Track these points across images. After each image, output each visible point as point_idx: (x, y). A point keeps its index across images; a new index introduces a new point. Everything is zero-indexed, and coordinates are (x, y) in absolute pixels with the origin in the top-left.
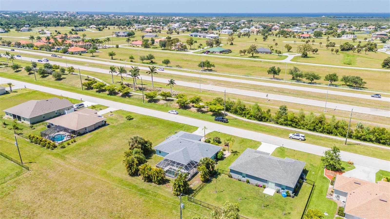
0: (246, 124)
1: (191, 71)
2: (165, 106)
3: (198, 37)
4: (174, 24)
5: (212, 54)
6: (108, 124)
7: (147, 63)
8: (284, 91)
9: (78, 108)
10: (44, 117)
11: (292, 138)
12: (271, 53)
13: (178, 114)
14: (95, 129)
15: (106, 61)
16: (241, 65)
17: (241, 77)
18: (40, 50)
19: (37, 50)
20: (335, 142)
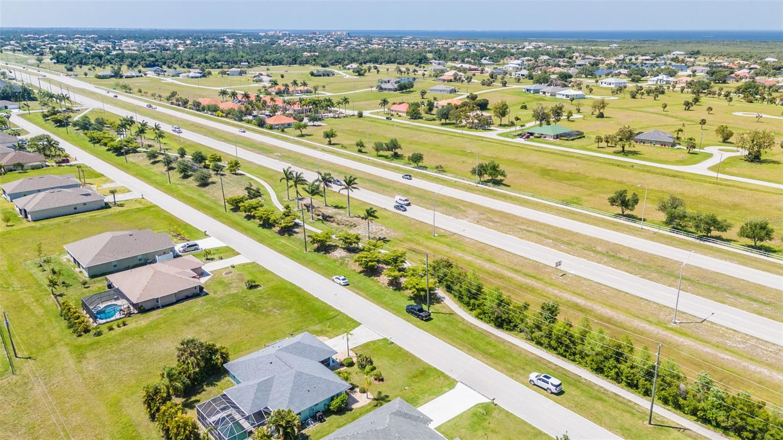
0: (465, 331)
1: (456, 182)
2: (337, 264)
3: (541, 93)
4: (516, 59)
5: (537, 139)
6: (207, 294)
7: (386, 157)
8: (619, 255)
9: (185, 251)
10: (115, 266)
11: (534, 385)
12: (673, 145)
13: (348, 285)
14: (178, 302)
15: (315, 148)
16: (578, 173)
17: (550, 206)
18: (226, 117)
19: (221, 117)
20: (630, 412)
